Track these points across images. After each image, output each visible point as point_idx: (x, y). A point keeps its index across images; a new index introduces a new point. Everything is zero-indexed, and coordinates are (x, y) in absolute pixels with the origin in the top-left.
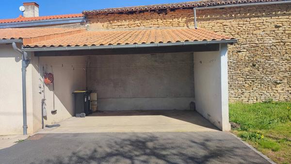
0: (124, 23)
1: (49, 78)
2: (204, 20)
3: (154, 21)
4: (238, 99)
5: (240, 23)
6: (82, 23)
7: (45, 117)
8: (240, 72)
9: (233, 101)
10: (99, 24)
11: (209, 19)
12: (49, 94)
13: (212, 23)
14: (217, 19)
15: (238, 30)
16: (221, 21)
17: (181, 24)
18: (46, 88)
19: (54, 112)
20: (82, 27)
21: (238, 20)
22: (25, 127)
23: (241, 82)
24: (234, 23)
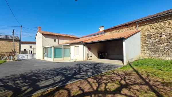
0: (115, 31)
1: (89, 49)
2: (143, 25)
3: (124, 29)
4: (160, 57)
5: (161, 24)
6: (104, 33)
7: (88, 57)
8: (161, 45)
9: (157, 58)
10: (108, 33)
11: (145, 25)
12: (90, 52)
13: (147, 26)
14: (149, 24)
15: (160, 27)
16: (151, 24)
17: (134, 29)
18: (89, 51)
19: (91, 57)
20: (104, 34)
21: (160, 23)
22: (84, 59)
23: (162, 50)
24: (158, 24)
